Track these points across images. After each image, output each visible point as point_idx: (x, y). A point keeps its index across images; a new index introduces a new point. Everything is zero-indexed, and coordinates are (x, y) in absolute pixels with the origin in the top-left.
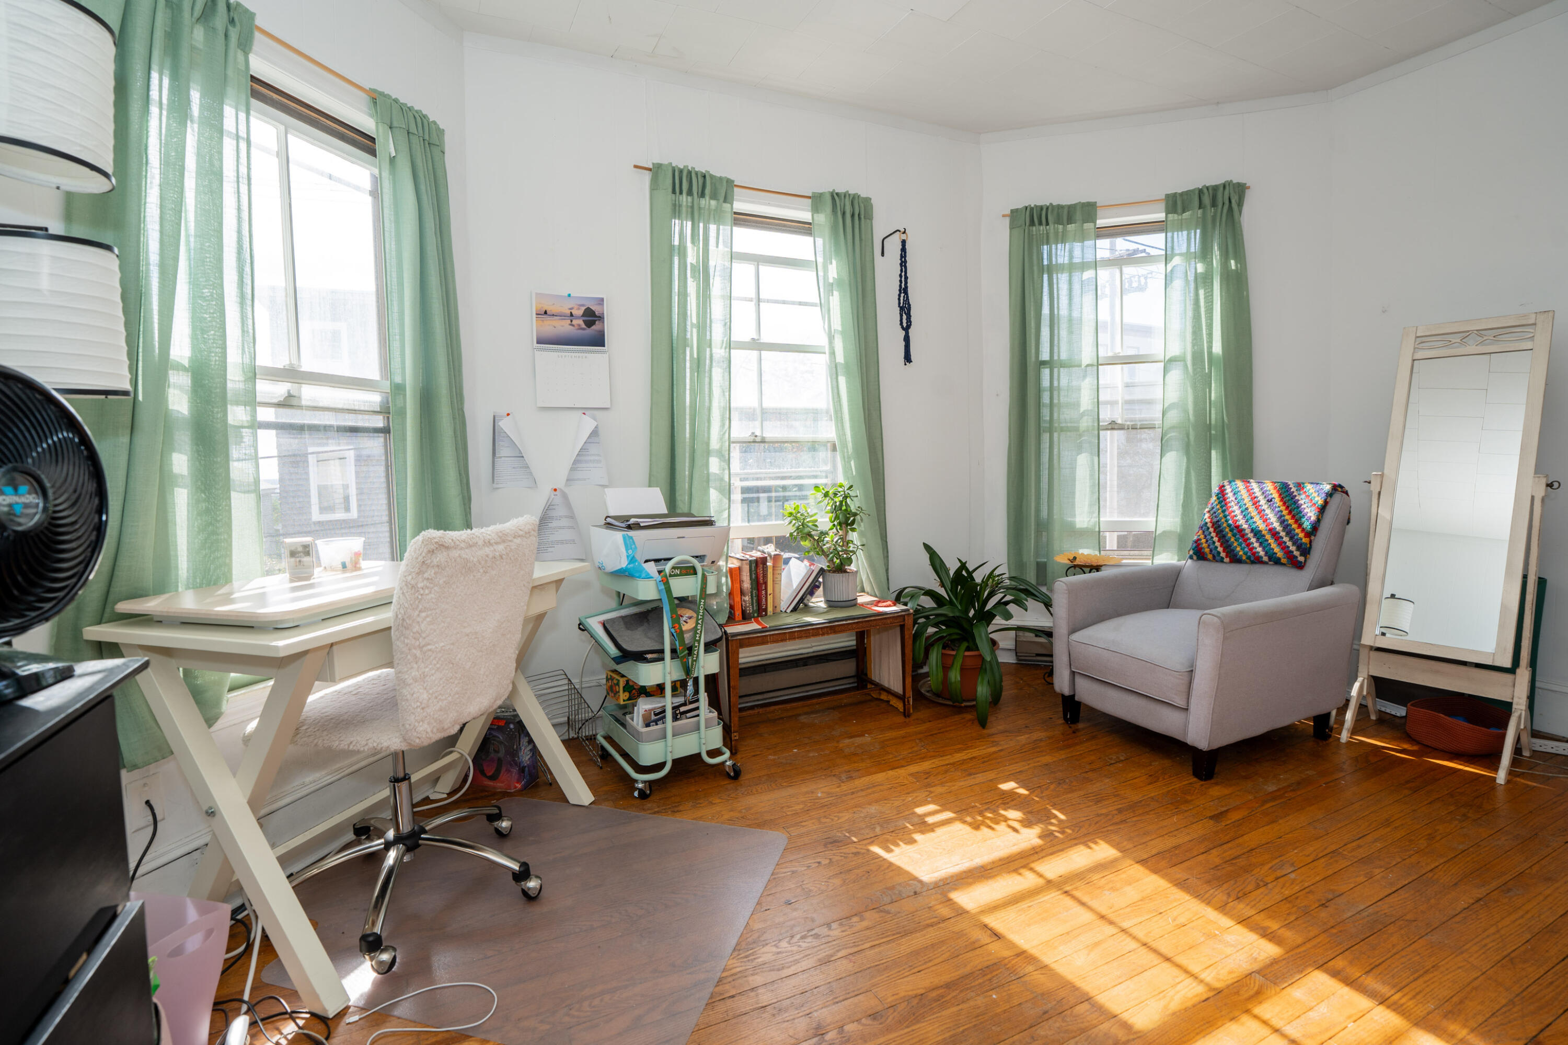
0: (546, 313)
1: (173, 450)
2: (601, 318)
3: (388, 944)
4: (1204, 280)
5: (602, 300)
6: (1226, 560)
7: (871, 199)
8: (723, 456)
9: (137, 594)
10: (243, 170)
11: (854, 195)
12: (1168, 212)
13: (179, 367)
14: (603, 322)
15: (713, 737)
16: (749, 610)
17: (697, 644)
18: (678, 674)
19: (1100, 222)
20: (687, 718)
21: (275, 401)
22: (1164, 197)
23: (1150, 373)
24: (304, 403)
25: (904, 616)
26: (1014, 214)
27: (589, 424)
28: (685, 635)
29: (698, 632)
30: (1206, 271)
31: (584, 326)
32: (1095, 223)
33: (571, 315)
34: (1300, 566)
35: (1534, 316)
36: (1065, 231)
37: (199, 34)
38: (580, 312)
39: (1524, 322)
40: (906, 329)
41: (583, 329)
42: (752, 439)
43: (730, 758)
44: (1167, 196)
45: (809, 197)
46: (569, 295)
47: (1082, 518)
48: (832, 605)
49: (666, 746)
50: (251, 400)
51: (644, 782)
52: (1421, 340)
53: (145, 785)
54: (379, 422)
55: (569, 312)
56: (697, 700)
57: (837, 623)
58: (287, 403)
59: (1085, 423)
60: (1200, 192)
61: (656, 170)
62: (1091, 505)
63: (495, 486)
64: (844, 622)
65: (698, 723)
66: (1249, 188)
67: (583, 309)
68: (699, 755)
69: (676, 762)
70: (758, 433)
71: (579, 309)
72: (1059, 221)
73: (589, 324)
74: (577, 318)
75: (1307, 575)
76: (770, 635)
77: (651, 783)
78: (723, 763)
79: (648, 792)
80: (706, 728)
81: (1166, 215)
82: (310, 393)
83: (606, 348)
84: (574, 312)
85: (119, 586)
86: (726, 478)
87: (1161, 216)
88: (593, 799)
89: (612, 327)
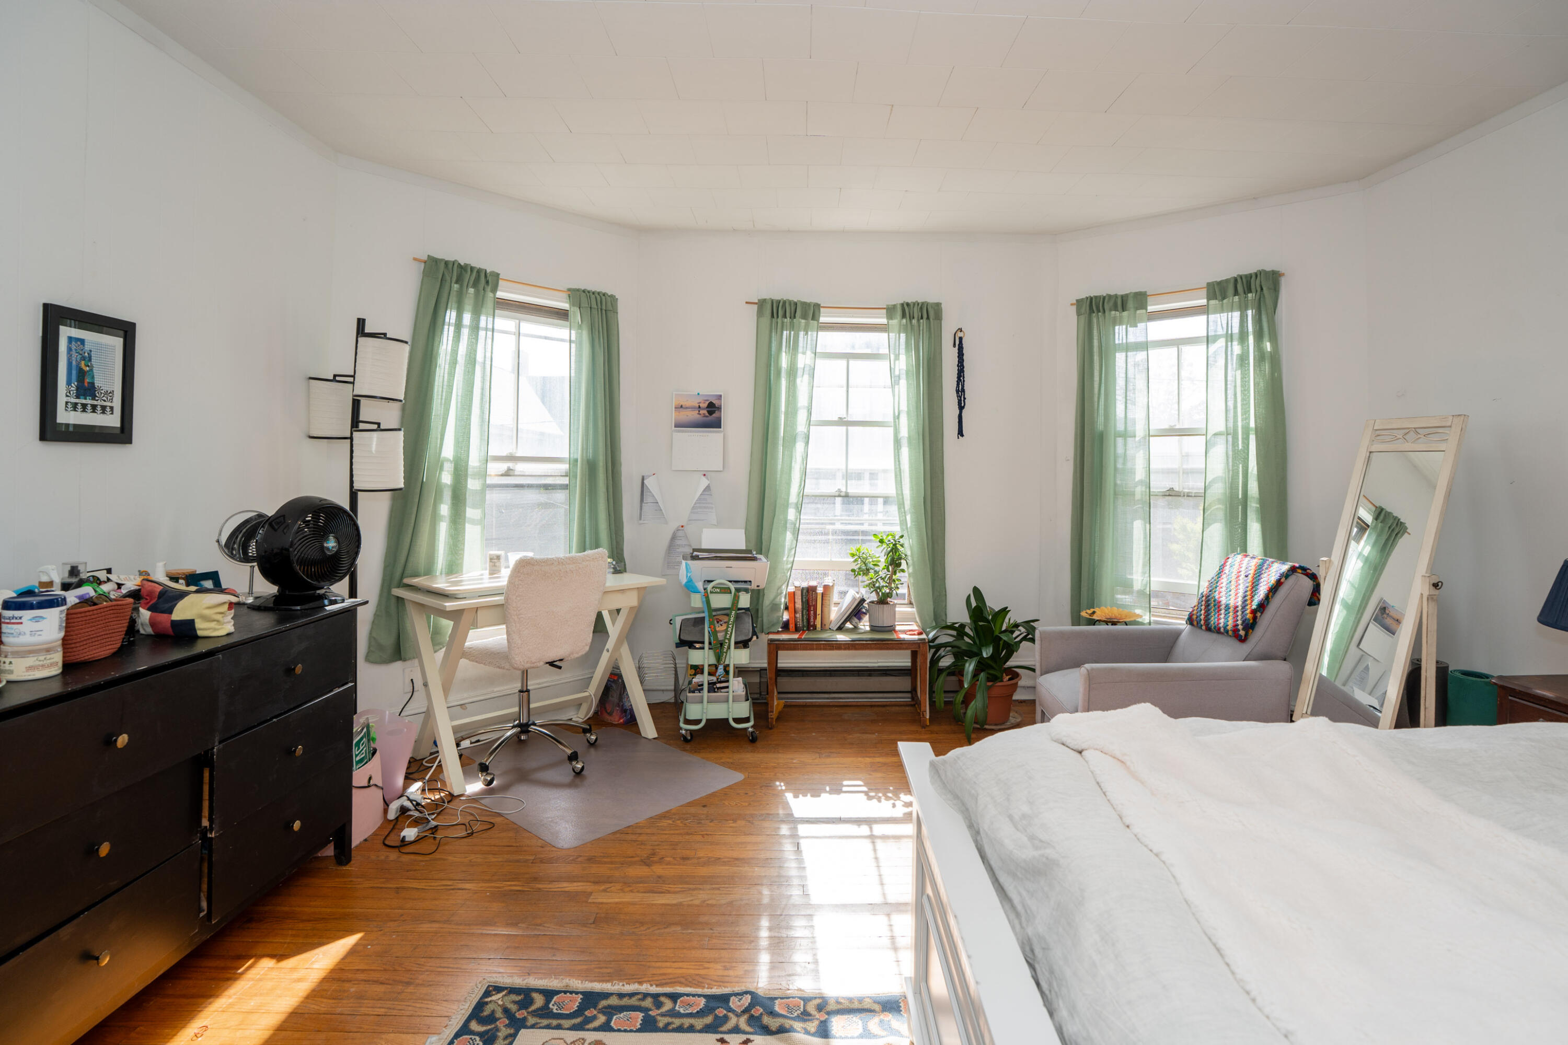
0: (682, 406)
1: (441, 502)
2: (719, 408)
3: (492, 772)
4: (1243, 360)
5: (721, 396)
6: (1204, 627)
7: (941, 304)
8: (798, 508)
9: (416, 575)
10: (488, 355)
11: (923, 303)
12: (1209, 299)
13: (448, 460)
14: (721, 412)
15: (743, 709)
16: (800, 624)
17: (727, 641)
18: (713, 661)
19: (1150, 308)
20: (721, 692)
21: (500, 473)
22: (1205, 285)
23: (1195, 444)
24: (516, 473)
25: (919, 643)
26: (1079, 303)
27: (704, 482)
28: (718, 634)
29: (729, 633)
30: (1242, 353)
31: (707, 414)
32: (1146, 309)
33: (699, 407)
34: (1243, 640)
35: (1451, 418)
36: (1121, 317)
37: (471, 290)
38: (705, 405)
39: (1443, 424)
40: (961, 408)
41: (707, 417)
42: (837, 494)
43: (752, 727)
44: (1208, 284)
45: (884, 308)
46: (698, 394)
47: (1138, 579)
48: (874, 629)
49: (703, 709)
50: (483, 474)
51: (686, 730)
52: (1377, 434)
53: (411, 671)
54: (565, 481)
55: (697, 405)
56: (728, 681)
57: (857, 642)
58: (508, 473)
59: (1139, 491)
60: (1236, 280)
61: (761, 304)
62: (1144, 565)
63: (641, 522)
64: (864, 642)
65: (728, 697)
66: (1283, 274)
67: (708, 402)
68: (727, 719)
69: (708, 720)
70: (844, 489)
71: (704, 403)
72: (1115, 308)
73: (711, 413)
74: (704, 409)
75: (1246, 648)
76: (801, 644)
77: (692, 732)
78: (746, 729)
79: (689, 738)
80: (733, 701)
81: (1208, 301)
82: (520, 467)
83: (722, 429)
84: (701, 405)
85: (408, 572)
86: (797, 526)
87: (1204, 302)
88: (656, 736)
89: (728, 415)
